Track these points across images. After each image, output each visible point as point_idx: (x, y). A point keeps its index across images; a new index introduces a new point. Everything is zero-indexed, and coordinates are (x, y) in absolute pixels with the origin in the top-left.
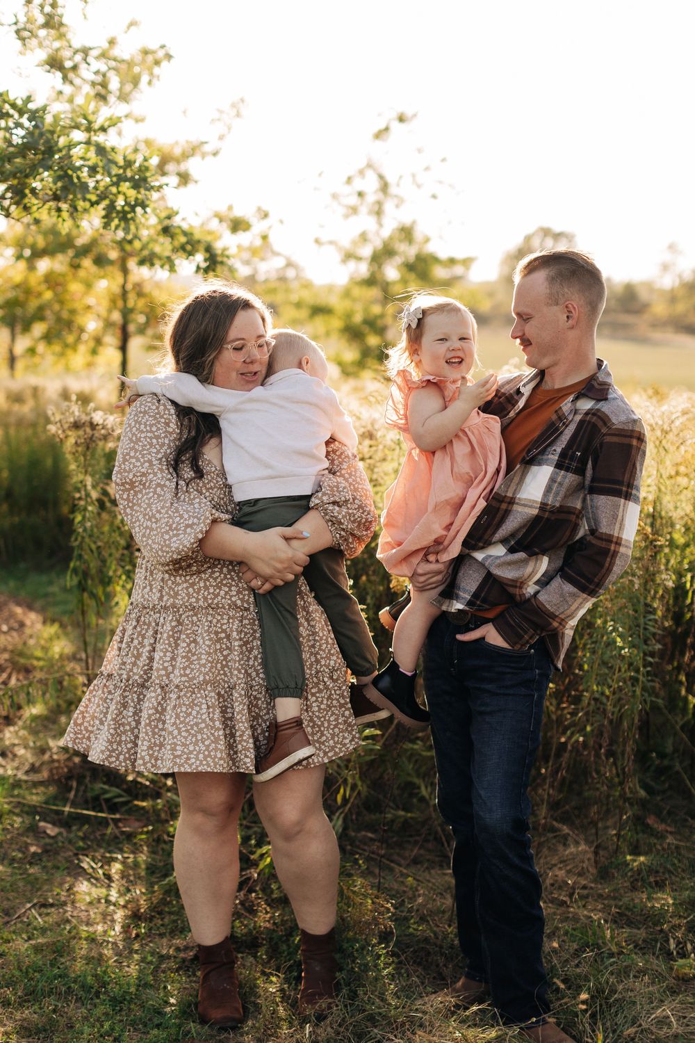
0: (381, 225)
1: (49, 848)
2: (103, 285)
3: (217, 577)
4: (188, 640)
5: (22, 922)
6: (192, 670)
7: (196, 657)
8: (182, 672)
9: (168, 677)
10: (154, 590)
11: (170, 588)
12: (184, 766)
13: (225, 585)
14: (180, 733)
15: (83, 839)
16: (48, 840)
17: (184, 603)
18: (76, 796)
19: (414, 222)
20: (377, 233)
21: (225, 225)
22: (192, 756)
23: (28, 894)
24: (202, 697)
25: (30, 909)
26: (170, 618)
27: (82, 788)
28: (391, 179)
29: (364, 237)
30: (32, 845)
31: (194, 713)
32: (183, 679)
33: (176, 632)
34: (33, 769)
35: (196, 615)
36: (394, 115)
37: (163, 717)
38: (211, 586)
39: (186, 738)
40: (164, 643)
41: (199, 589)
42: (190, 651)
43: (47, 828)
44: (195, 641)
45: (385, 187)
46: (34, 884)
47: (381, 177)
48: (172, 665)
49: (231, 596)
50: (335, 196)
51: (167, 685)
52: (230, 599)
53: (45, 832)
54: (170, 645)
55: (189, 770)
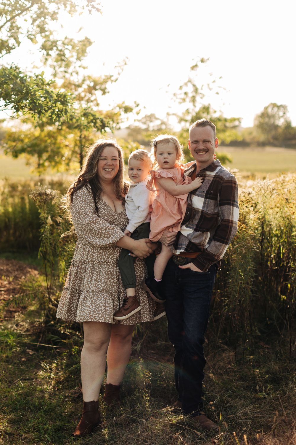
0: (195, 106)
1: (29, 359)
2: (71, 136)
3: (110, 251)
4: (97, 274)
5: (15, 385)
6: (98, 285)
7: (100, 280)
8: (94, 285)
9: (89, 288)
10: (85, 255)
11: (91, 254)
12: (93, 319)
13: (112, 254)
14: (92, 307)
15: (43, 355)
16: (30, 356)
17: (95, 260)
18: (42, 340)
19: (209, 104)
20: (193, 110)
21: (121, 110)
22: (97, 315)
23: (19, 375)
24: (102, 295)
25: (19, 381)
26: (90, 266)
27: (44, 336)
28: (199, 87)
29: (188, 112)
30: (23, 358)
31: (98, 300)
32: (95, 288)
33: (92, 271)
34: (27, 330)
35: (100, 264)
36: (199, 59)
37: (86, 302)
38: (107, 254)
39: (95, 309)
40: (88, 275)
41: (102, 255)
42: (97, 278)
43: (29, 352)
44: (99, 274)
45: (196, 90)
46: (22, 372)
47: (194, 86)
48: (91, 283)
49: (114, 259)
50: (174, 95)
51: (89, 290)
52: (113, 260)
53: (29, 353)
54: (90, 276)
55: (95, 321)
